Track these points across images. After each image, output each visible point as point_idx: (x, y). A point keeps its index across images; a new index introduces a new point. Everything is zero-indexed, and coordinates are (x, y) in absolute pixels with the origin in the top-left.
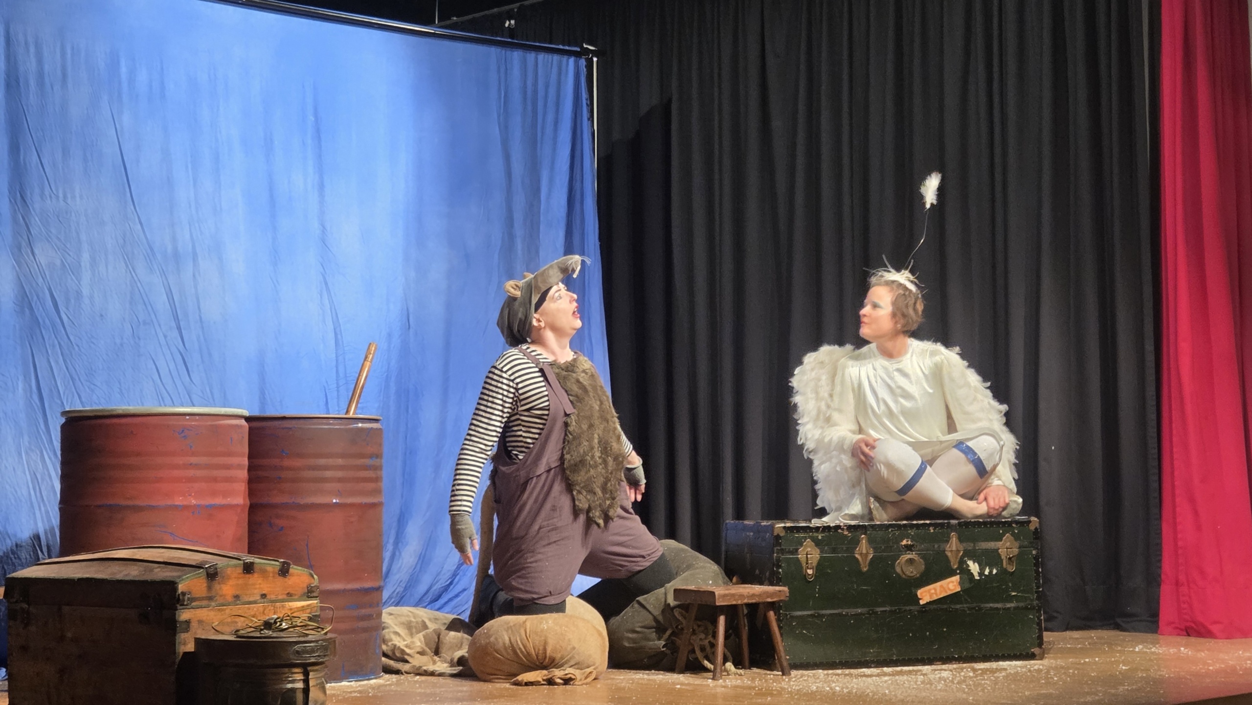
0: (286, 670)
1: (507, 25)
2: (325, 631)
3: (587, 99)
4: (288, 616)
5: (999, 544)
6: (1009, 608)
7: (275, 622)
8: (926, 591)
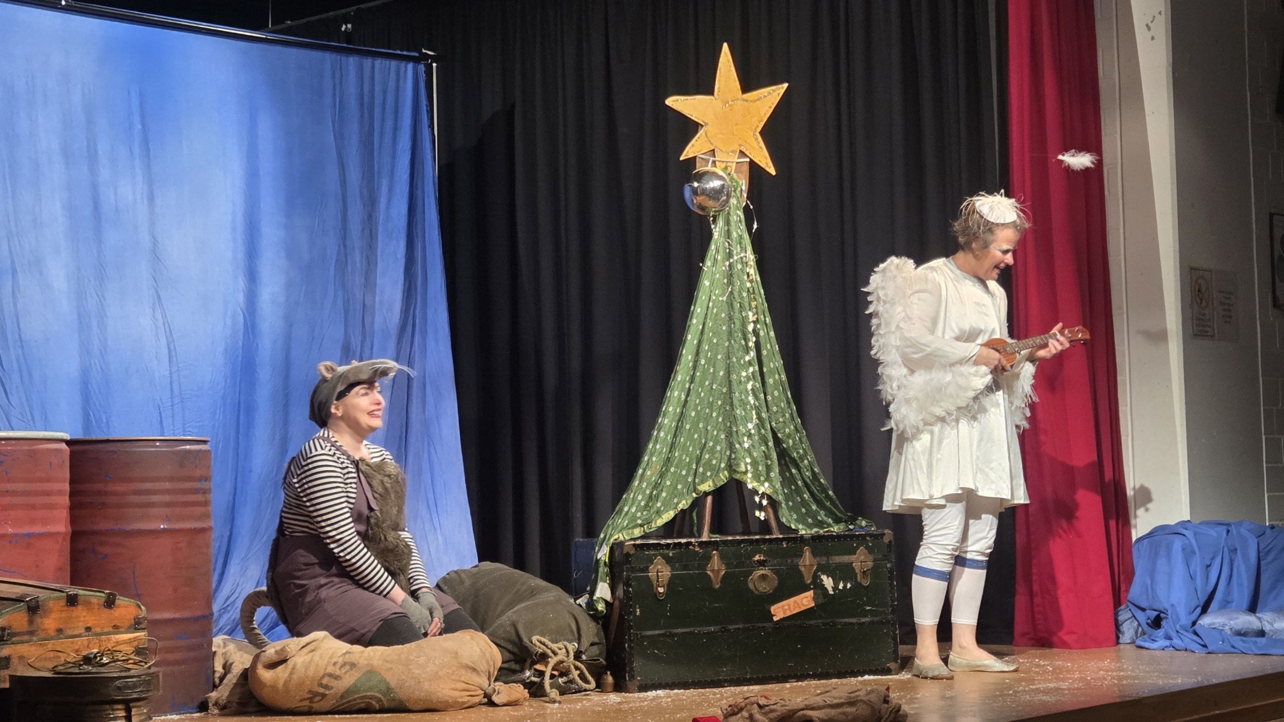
0: (108, 707)
1: (343, 28)
2: (148, 665)
3: (427, 106)
4: (109, 650)
5: (853, 558)
6: (864, 623)
7: (95, 657)
8: (779, 608)
